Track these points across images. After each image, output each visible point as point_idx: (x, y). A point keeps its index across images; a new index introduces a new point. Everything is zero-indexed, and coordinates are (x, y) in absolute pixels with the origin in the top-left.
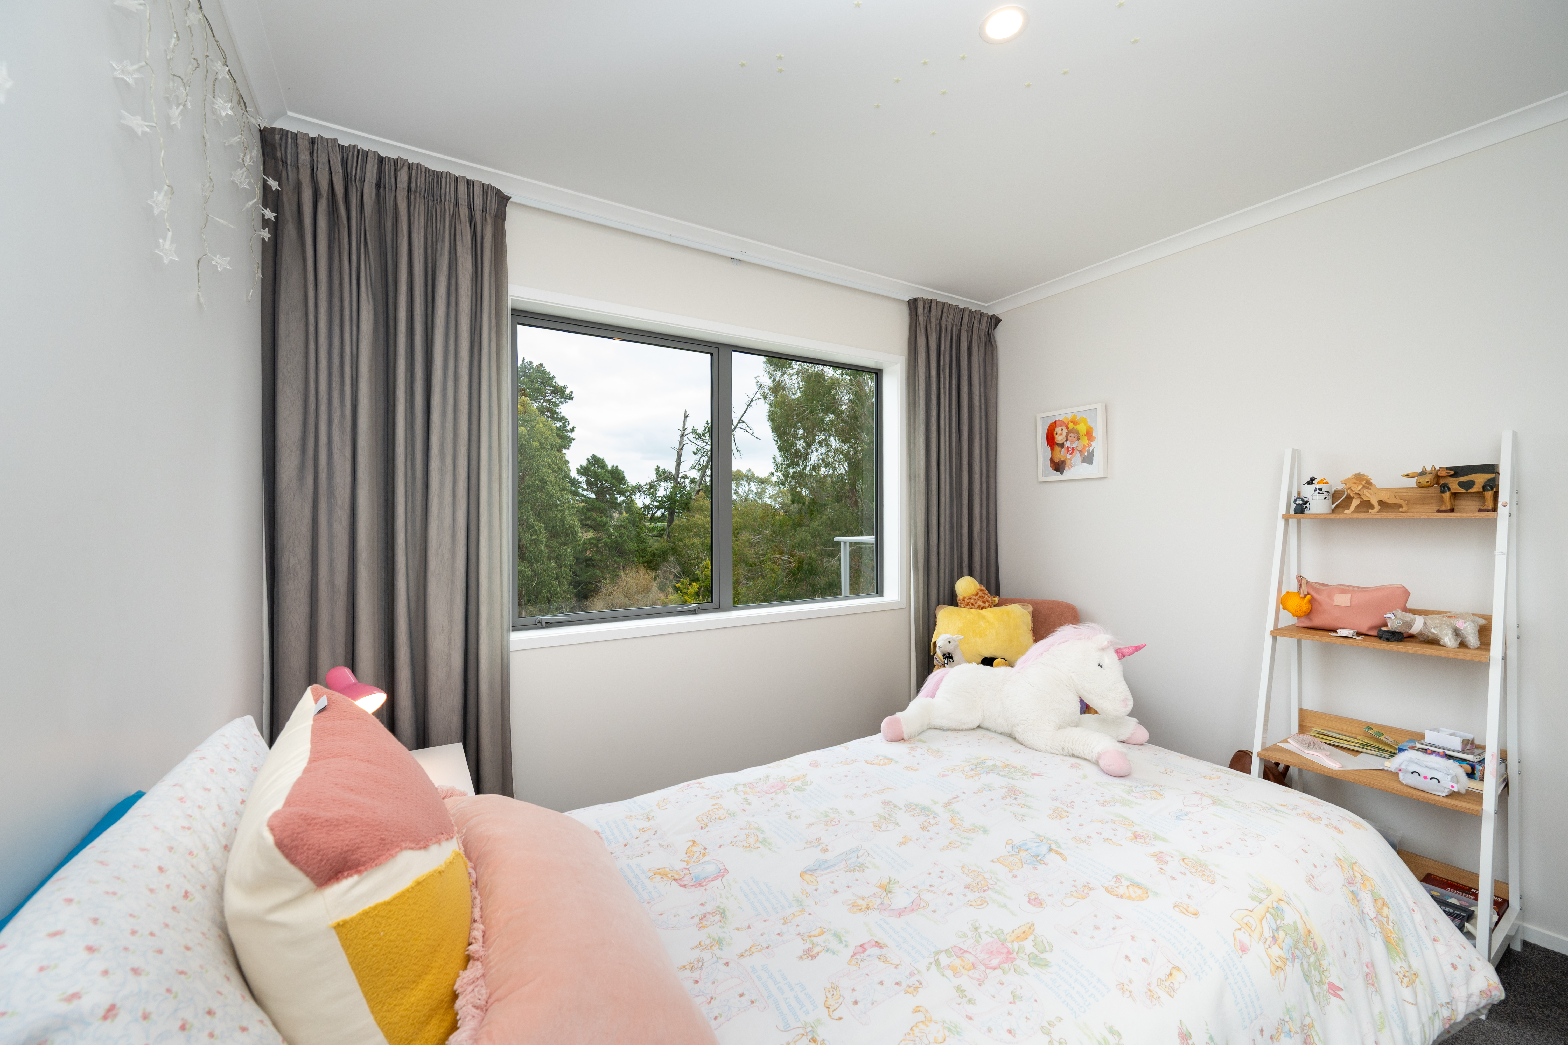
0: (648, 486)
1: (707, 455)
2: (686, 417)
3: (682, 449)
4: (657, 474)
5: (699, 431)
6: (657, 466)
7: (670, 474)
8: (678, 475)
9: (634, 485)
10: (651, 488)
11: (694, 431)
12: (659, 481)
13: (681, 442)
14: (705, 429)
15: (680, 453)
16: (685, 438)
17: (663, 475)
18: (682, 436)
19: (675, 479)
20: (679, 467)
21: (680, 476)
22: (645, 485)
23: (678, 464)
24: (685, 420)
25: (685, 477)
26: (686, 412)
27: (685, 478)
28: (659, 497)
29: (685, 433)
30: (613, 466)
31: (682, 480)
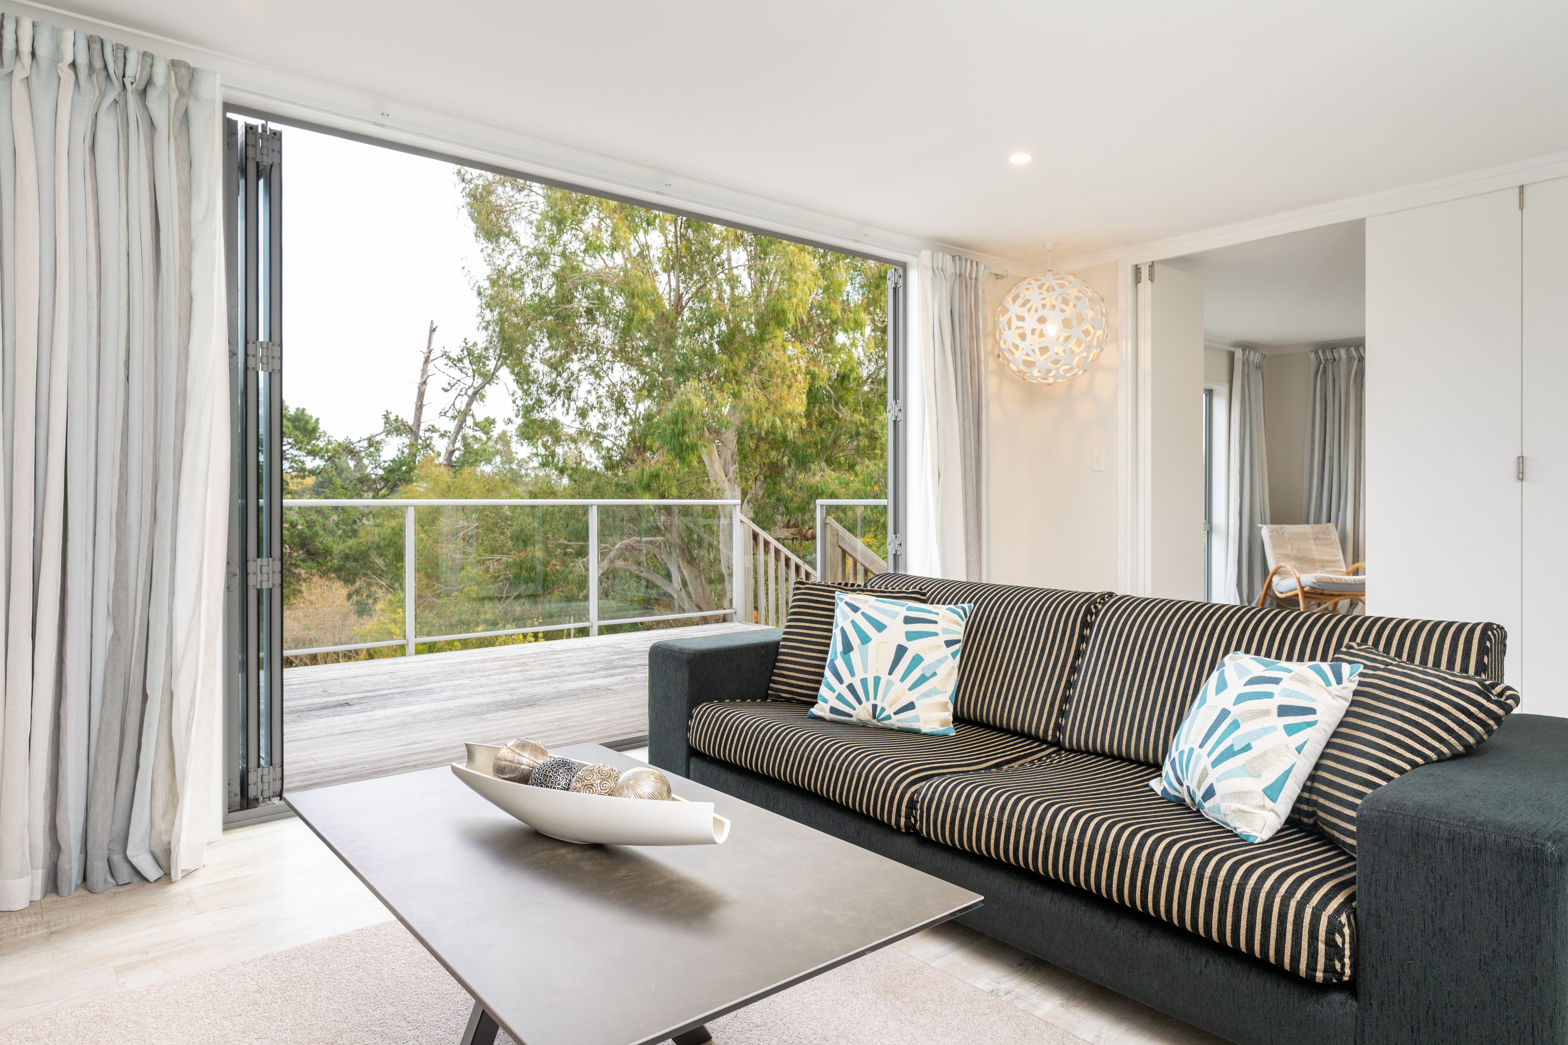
0: (365, 444)
1: (466, 394)
2: (433, 330)
3: (424, 383)
4: (386, 423)
5: (453, 355)
6: (387, 411)
7: (404, 424)
8: (419, 426)
9: (340, 441)
10: (370, 446)
11: (445, 355)
12: (388, 433)
13: (424, 371)
14: (462, 351)
15: (422, 389)
16: (431, 366)
17: (395, 427)
18: (427, 361)
19: (413, 431)
20: (421, 413)
21: (423, 427)
22: (359, 441)
23: (420, 408)
24: (430, 335)
25: (432, 429)
26: (432, 322)
27: (433, 432)
28: (385, 462)
29: (431, 358)
30: (298, 409)
31: (428, 434)
